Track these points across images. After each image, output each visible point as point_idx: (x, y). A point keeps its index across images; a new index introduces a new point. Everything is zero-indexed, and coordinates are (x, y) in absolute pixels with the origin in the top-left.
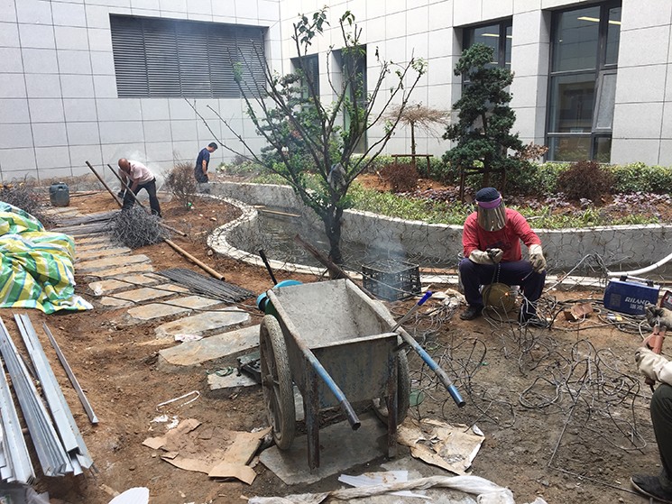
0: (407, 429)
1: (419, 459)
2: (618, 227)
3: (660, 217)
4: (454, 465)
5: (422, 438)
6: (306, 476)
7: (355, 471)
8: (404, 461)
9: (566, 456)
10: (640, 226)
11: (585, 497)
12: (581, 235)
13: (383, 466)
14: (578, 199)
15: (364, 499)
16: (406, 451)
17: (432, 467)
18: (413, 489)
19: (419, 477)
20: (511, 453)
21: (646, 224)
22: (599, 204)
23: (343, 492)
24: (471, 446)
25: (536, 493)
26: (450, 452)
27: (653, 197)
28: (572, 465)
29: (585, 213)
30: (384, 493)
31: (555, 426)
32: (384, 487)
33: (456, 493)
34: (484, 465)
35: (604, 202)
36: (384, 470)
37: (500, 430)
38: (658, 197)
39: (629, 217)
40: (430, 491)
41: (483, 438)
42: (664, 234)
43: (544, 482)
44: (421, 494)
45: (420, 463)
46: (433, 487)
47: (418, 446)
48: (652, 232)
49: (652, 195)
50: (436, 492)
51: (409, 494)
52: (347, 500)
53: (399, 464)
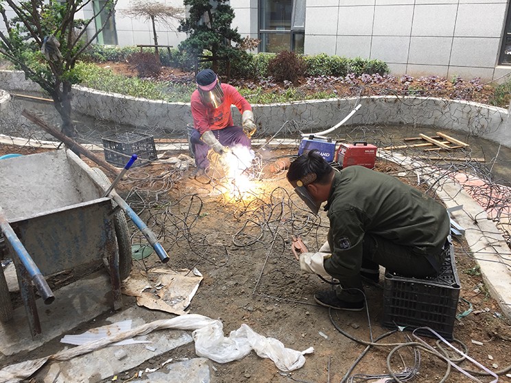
0: (135, 281)
1: (143, 307)
2: (310, 101)
3: (337, 93)
4: (175, 307)
5: (148, 287)
6: (28, 344)
7: (79, 330)
8: (129, 311)
9: (267, 283)
10: (324, 100)
11: (281, 315)
12: (284, 108)
13: (108, 319)
14: (282, 81)
15: (86, 356)
16: (132, 301)
17: (155, 312)
18: (135, 337)
19: (143, 324)
20: (224, 288)
21: (328, 98)
22: (297, 84)
23: (65, 353)
24: (191, 287)
25: (243, 319)
26: (172, 295)
27: (333, 79)
28: (272, 290)
29: (287, 92)
30: (107, 346)
31: (259, 259)
32: (106, 340)
33: (174, 332)
34: (201, 302)
35: (300, 83)
36: (109, 323)
37: (216, 269)
38: (336, 79)
39: (316, 94)
40: (151, 335)
41: (201, 278)
42: (339, 105)
43: (249, 308)
44: (142, 340)
45: (144, 311)
46: (154, 331)
47: (144, 295)
48: (331, 104)
49: (332, 77)
50: (156, 335)
51: (131, 341)
52: (69, 360)
53: (124, 315)
